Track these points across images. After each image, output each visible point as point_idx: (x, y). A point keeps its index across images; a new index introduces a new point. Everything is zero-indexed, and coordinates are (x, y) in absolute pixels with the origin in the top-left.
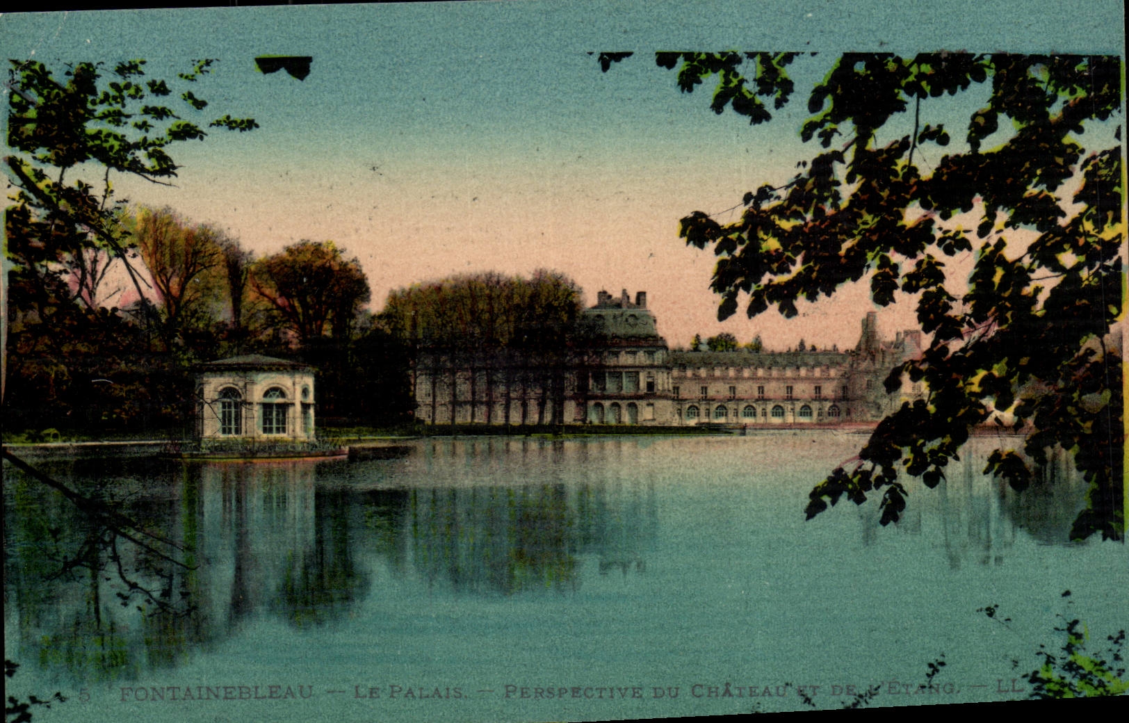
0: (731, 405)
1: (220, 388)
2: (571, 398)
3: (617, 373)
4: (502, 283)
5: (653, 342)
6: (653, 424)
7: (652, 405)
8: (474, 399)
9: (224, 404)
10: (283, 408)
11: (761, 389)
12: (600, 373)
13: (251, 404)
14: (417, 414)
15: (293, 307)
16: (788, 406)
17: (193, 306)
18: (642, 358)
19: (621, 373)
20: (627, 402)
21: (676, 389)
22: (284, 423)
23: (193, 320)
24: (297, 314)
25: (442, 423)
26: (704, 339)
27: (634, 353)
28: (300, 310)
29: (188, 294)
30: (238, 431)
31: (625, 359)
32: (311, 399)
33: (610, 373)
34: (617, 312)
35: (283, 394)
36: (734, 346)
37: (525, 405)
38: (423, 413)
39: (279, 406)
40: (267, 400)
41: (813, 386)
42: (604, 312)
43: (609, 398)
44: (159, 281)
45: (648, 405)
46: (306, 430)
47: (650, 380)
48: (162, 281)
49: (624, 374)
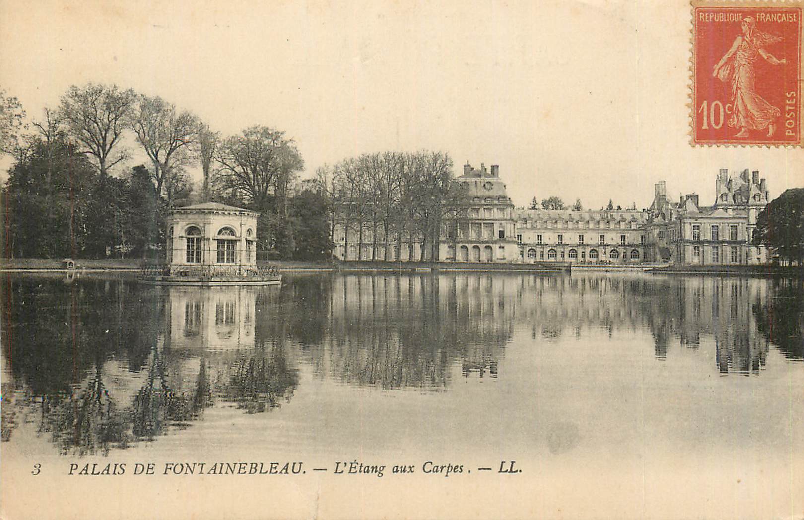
0: (559, 249)
1: (186, 227)
2: (444, 242)
3: (478, 224)
4: (396, 158)
5: (504, 202)
6: (503, 262)
7: (503, 247)
8: (375, 241)
9: (188, 239)
10: (233, 242)
11: (581, 237)
12: (465, 224)
13: (209, 239)
14: (334, 253)
15: (247, 173)
16: (601, 250)
17: (174, 171)
18: (496, 214)
19: (481, 224)
20: (485, 245)
21: (520, 237)
22: (233, 254)
23: (174, 181)
24: (249, 178)
25: (352, 259)
26: (539, 201)
27: (490, 210)
28: (251, 176)
29: (171, 162)
30: (198, 260)
31: (484, 214)
32: (253, 236)
33: (472, 223)
34: (478, 179)
35: (232, 233)
36: (561, 206)
37: (411, 247)
38: (338, 252)
39: (229, 241)
40: (221, 237)
41: (619, 235)
42: (468, 180)
43: (471, 242)
44: (151, 153)
45: (500, 247)
46: (249, 260)
47: (501, 229)
48: (153, 153)
49: (482, 225)
